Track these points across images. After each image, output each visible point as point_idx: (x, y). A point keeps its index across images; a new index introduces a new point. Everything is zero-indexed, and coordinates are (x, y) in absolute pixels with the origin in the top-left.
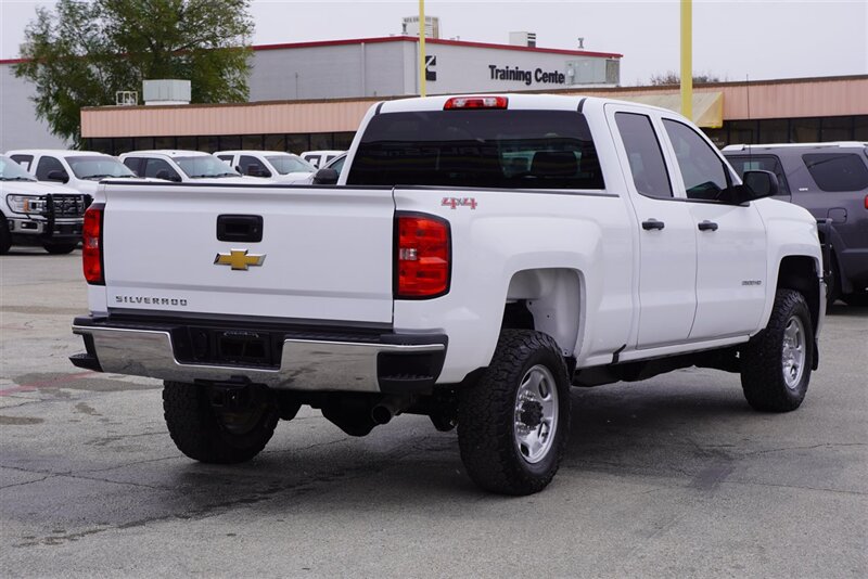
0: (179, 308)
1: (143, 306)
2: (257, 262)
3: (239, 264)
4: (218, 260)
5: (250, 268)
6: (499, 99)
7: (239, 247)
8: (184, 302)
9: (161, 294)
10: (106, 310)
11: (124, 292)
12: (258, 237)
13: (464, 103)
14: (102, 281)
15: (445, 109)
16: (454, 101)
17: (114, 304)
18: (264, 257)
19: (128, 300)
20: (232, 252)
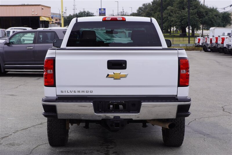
0: (89, 94)
4: (108, 76)
5: (121, 79)
6: (123, 18)
7: (117, 71)
8: (91, 92)
9: (77, 89)
10: (56, 96)
12: (125, 68)
13: (110, 19)
14: (54, 85)
15: (103, 21)
16: (105, 18)
17: (60, 93)
18: (128, 74)
19: (66, 92)
20: (114, 73)
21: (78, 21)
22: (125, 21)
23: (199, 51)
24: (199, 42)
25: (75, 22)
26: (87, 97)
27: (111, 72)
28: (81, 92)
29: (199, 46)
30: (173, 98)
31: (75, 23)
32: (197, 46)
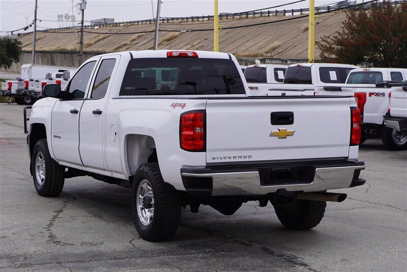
0: (247, 160)
1: (228, 160)
2: (291, 134)
3: (283, 136)
4: (272, 135)
5: (287, 137)
6: (193, 53)
7: (283, 127)
9: (231, 154)
10: (205, 164)
11: (216, 154)
12: (291, 122)
13: (178, 54)
14: (203, 149)
15: (168, 57)
16: (171, 53)
17: (210, 161)
18: (295, 131)
19: (219, 158)
20: (279, 130)
21: (134, 57)
22: (198, 57)
23: (6, 104)
24: (10, 89)
25: (130, 59)
26: (241, 165)
27: (275, 128)
28: (237, 157)
29: (11, 95)
30: (343, 161)
31: (130, 61)
32: (7, 95)
